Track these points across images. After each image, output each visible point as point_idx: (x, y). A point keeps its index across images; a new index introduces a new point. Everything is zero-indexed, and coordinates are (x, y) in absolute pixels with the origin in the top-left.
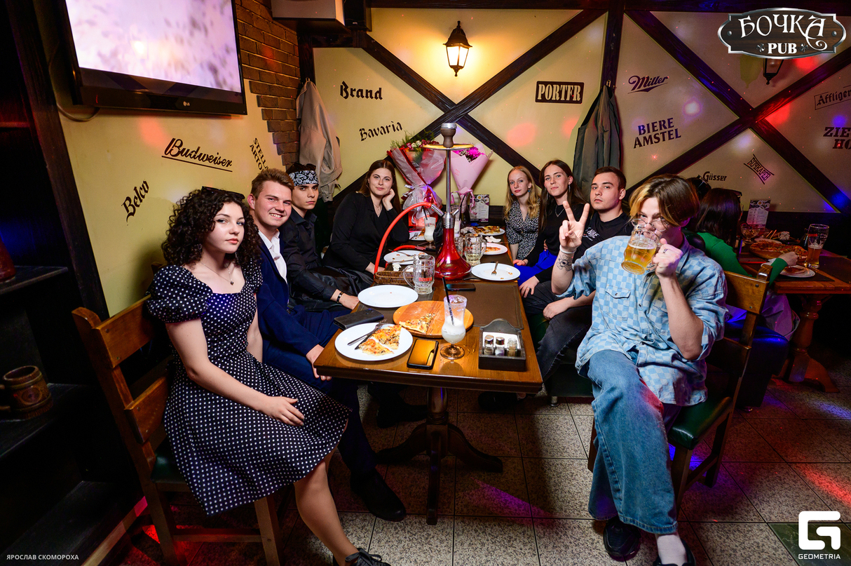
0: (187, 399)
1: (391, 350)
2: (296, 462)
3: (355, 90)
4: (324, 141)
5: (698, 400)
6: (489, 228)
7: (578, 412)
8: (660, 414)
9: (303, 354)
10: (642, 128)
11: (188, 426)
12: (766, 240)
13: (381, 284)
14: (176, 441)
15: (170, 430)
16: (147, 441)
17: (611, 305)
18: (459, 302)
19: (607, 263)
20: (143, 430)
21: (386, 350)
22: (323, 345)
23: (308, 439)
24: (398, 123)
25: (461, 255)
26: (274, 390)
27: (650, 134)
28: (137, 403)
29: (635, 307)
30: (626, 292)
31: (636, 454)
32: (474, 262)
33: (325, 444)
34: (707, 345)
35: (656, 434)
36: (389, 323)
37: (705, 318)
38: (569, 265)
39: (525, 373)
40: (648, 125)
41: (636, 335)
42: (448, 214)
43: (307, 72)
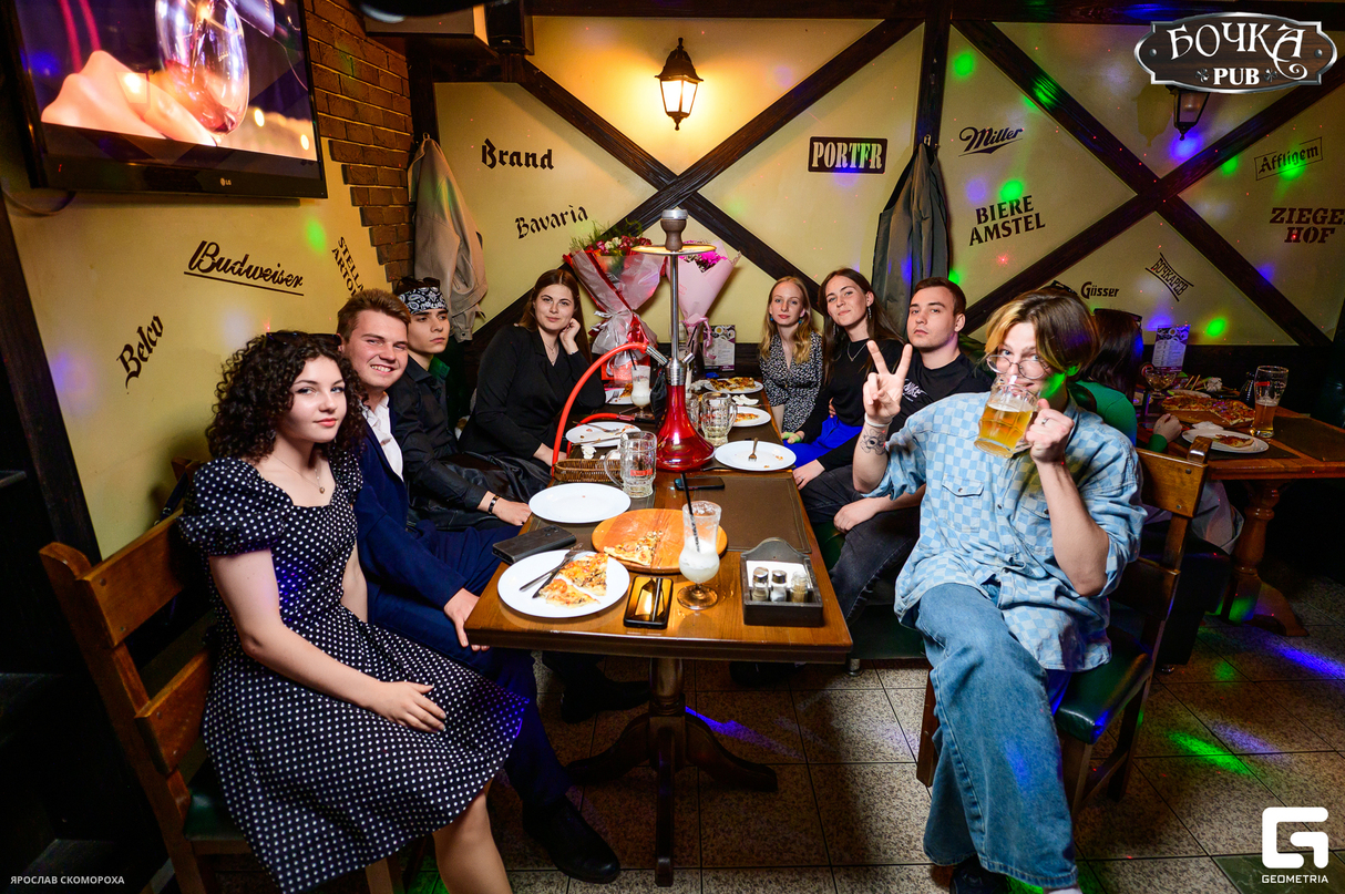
0: (243, 695)
1: (594, 597)
2: (435, 797)
3: (507, 153)
4: (457, 240)
5: (1097, 660)
6: (737, 381)
7: (895, 684)
9: (439, 605)
10: (982, 212)
11: (246, 740)
12: (1186, 392)
13: (565, 481)
14: (224, 768)
15: (215, 749)
16: (175, 768)
17: (951, 507)
18: (707, 514)
19: (943, 439)
20: (168, 752)
21: (585, 597)
22: (478, 593)
23: (454, 755)
24: (581, 208)
25: (697, 429)
26: (392, 672)
27: (995, 222)
28: (158, 704)
29: (991, 510)
30: (976, 486)
31: (1007, 757)
32: (717, 439)
33: (485, 762)
34: (1115, 572)
35: (1038, 722)
36: (586, 550)
37: (1109, 528)
38: (880, 444)
39: (822, 629)
40: (992, 207)
41: (994, 557)
42: (675, 361)
43: (425, 123)
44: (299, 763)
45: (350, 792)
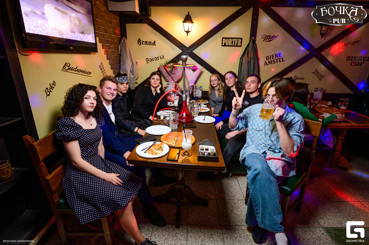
1: (160, 153)
3: (144, 42)
4: (131, 64)
5: (292, 174)
6: (202, 101)
7: (241, 180)
8: (276, 180)
9: (122, 155)
10: (267, 57)
12: (322, 105)
13: (155, 125)
14: (67, 192)
15: (65, 188)
16: (55, 192)
17: (255, 133)
18: (189, 132)
19: (253, 115)
20: (54, 188)
21: (157, 153)
22: (131, 151)
24: (163, 56)
25: (190, 112)
26: (110, 171)
27: (271, 60)
28: (51, 176)
29: (265, 134)
30: (261, 128)
31: (266, 198)
32: (195, 115)
33: (132, 194)
34: (296, 151)
35: (275, 189)
36: (159, 141)
37: (295, 139)
38: (236, 116)
39: (217, 163)
40: (270, 56)
41: (265, 146)
42: (184, 94)
43: (124, 34)
44: (85, 192)
45: (98, 199)
